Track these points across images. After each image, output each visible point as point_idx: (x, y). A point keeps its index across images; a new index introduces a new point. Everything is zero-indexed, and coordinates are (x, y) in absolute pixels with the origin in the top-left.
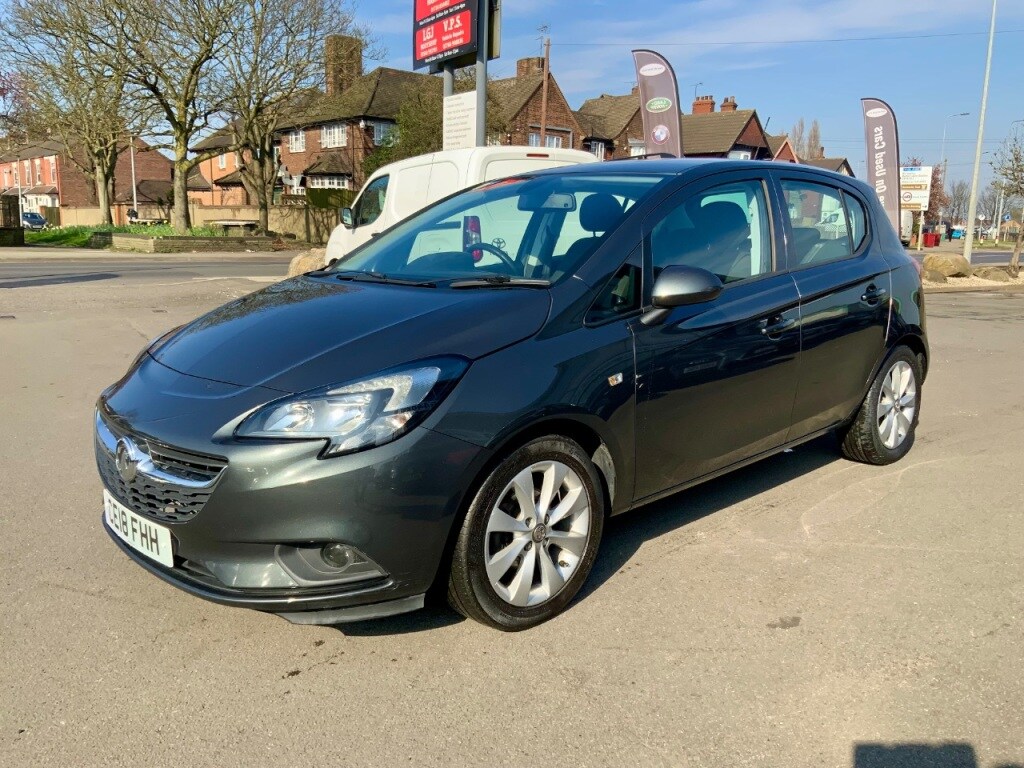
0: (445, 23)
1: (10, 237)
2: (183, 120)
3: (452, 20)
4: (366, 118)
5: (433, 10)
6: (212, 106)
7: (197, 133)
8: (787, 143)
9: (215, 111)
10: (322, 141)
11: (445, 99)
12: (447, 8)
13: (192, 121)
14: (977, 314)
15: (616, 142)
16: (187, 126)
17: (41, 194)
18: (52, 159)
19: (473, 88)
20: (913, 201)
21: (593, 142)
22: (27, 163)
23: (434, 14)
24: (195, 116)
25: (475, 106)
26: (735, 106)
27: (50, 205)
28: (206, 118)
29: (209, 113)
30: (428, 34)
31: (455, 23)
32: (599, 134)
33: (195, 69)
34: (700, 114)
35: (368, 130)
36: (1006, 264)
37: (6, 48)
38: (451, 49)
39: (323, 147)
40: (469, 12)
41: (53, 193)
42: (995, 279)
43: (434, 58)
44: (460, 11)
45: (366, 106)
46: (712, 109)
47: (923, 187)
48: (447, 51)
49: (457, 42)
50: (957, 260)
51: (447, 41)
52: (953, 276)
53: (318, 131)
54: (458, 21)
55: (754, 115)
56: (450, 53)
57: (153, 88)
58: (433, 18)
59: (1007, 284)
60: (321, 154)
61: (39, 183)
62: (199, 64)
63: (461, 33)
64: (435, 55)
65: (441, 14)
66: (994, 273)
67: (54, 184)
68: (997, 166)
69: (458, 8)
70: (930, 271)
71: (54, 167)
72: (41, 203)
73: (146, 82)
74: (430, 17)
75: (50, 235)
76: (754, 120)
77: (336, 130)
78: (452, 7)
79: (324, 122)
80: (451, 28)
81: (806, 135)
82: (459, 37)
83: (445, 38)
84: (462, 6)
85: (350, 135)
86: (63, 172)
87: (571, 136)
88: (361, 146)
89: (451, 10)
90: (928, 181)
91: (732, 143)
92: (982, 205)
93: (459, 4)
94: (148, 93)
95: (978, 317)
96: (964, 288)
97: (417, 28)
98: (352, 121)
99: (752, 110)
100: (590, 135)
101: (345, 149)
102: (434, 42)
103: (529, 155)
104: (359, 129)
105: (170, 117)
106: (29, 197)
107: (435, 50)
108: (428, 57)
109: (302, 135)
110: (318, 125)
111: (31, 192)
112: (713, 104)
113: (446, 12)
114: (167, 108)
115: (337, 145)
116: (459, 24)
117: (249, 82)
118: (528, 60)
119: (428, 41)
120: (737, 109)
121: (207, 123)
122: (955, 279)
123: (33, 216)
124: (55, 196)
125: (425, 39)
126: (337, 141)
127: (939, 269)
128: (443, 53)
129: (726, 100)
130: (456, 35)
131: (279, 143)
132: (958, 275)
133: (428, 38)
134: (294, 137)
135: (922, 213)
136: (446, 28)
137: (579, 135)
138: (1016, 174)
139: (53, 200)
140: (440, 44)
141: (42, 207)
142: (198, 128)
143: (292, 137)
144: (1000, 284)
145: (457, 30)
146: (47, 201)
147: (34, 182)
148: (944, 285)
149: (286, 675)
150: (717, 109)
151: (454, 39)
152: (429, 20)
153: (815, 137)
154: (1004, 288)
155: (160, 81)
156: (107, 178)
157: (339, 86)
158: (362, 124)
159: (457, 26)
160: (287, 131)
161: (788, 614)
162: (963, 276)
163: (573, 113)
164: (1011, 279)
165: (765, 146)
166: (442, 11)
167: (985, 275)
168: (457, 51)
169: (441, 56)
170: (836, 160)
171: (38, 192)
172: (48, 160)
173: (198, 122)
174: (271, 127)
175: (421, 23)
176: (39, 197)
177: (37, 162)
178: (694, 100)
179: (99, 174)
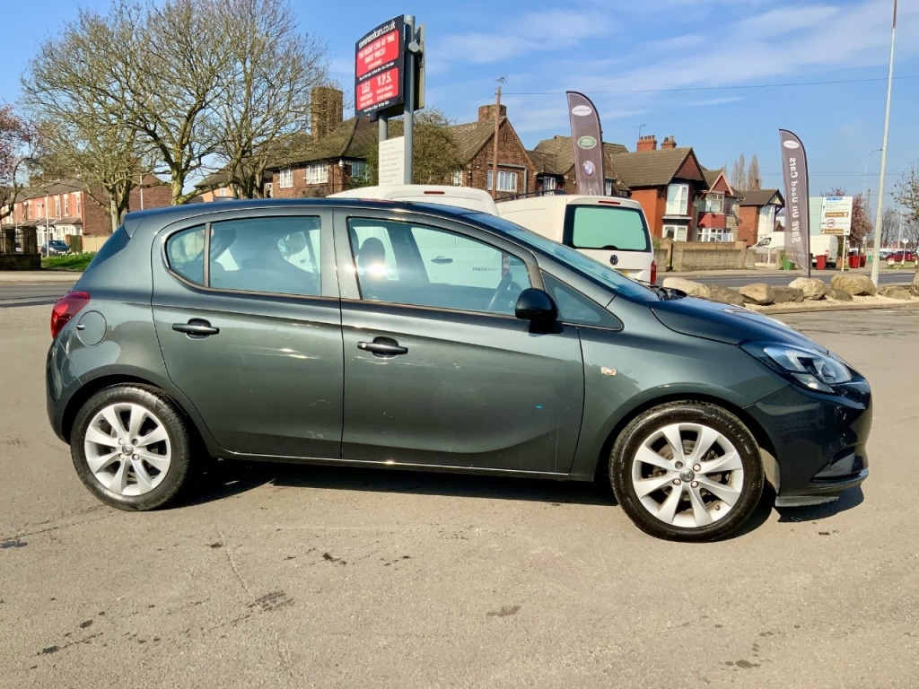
0: (379, 78)
1: (28, 262)
2: (179, 161)
3: (384, 76)
4: (344, 158)
5: (371, 67)
6: (204, 149)
7: (193, 171)
8: (722, 177)
9: (208, 153)
10: (307, 178)
11: (380, 143)
12: (380, 66)
13: (188, 161)
14: (864, 329)
15: (566, 177)
16: (183, 167)
17: (67, 224)
18: (78, 194)
19: (402, 135)
20: (836, 227)
21: (546, 177)
22: (57, 198)
23: (370, 71)
24: (191, 158)
25: (403, 150)
26: (674, 145)
27: (75, 234)
28: (200, 159)
29: (203, 155)
30: (366, 88)
31: (387, 79)
32: (551, 170)
33: (190, 118)
34: (642, 152)
35: (347, 169)
36: (909, 284)
37: (36, 100)
38: (383, 101)
39: (308, 183)
40: (397, 69)
41: (77, 224)
42: (898, 297)
43: (370, 109)
44: (390, 68)
45: (344, 149)
46: (654, 148)
47: (845, 214)
48: (380, 103)
49: (390, 95)
50: (862, 281)
51: (380, 94)
52: (859, 295)
53: (303, 170)
54: (389, 77)
55: (691, 153)
56: (383, 104)
57: (152, 133)
58: (370, 75)
59: (909, 301)
60: (306, 190)
61: (66, 215)
62: (193, 113)
63: (390, 87)
64: (371, 106)
65: (375, 71)
66: (896, 292)
67: (78, 215)
68: (897, 196)
69: (388, 65)
70: (836, 290)
71: (80, 201)
72: (67, 232)
73: (146, 129)
74: (367, 73)
75: (67, 260)
76: (690, 156)
77: (319, 169)
78: (384, 65)
79: (309, 161)
80: (383, 83)
81: (746, 168)
82: (389, 91)
83: (379, 92)
84: (392, 64)
85: (332, 173)
86: (86, 207)
87: (525, 172)
88: (340, 182)
89: (383, 68)
90: (849, 209)
91: (671, 177)
92: (909, 230)
93: (389, 63)
94: (149, 138)
95: (864, 333)
96: (867, 306)
97: (358, 83)
98: (332, 161)
99: (690, 147)
100: (542, 171)
101: (327, 184)
102: (370, 95)
103: (426, 193)
104: (339, 168)
105: (168, 159)
106: (58, 227)
107: (371, 102)
108: (366, 108)
109: (289, 173)
110: (303, 165)
111: (60, 223)
112: (655, 143)
113: (379, 70)
114: (166, 151)
115: (319, 182)
116: (389, 80)
117: (239, 128)
118: (489, 107)
119: (366, 94)
120: (677, 147)
121: (200, 164)
122: (860, 298)
123: (59, 243)
124: (79, 226)
125: (363, 93)
126: (319, 178)
127: (846, 289)
128: (377, 104)
129: (667, 139)
130: (387, 89)
131: (271, 180)
132: (863, 294)
133: (366, 91)
134: (283, 174)
135: (845, 238)
136: (379, 84)
137: (533, 171)
138: (914, 203)
139: (78, 229)
140: (375, 97)
141: (68, 236)
142: (193, 168)
143: (282, 175)
144: (902, 301)
145: (387, 85)
146: (72, 230)
147: (62, 214)
148: (849, 303)
149: (41, 652)
150: (659, 147)
151: (386, 92)
152: (366, 76)
153: (754, 169)
154: (905, 305)
155: (159, 126)
156: (120, 211)
157: (322, 130)
158: (341, 163)
159: (388, 81)
160: (276, 170)
161: (511, 603)
162: (868, 294)
163: (528, 152)
164: (912, 297)
165: (702, 179)
166: (376, 68)
167: (889, 294)
168: (387, 103)
169: (375, 107)
170: (769, 191)
171: (64, 222)
172: (75, 195)
173: (193, 163)
174: (261, 166)
175: (361, 79)
176: (66, 227)
177: (66, 196)
178: (638, 140)
179: (114, 208)
